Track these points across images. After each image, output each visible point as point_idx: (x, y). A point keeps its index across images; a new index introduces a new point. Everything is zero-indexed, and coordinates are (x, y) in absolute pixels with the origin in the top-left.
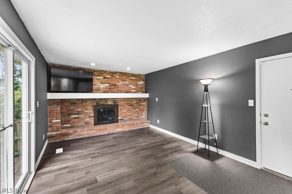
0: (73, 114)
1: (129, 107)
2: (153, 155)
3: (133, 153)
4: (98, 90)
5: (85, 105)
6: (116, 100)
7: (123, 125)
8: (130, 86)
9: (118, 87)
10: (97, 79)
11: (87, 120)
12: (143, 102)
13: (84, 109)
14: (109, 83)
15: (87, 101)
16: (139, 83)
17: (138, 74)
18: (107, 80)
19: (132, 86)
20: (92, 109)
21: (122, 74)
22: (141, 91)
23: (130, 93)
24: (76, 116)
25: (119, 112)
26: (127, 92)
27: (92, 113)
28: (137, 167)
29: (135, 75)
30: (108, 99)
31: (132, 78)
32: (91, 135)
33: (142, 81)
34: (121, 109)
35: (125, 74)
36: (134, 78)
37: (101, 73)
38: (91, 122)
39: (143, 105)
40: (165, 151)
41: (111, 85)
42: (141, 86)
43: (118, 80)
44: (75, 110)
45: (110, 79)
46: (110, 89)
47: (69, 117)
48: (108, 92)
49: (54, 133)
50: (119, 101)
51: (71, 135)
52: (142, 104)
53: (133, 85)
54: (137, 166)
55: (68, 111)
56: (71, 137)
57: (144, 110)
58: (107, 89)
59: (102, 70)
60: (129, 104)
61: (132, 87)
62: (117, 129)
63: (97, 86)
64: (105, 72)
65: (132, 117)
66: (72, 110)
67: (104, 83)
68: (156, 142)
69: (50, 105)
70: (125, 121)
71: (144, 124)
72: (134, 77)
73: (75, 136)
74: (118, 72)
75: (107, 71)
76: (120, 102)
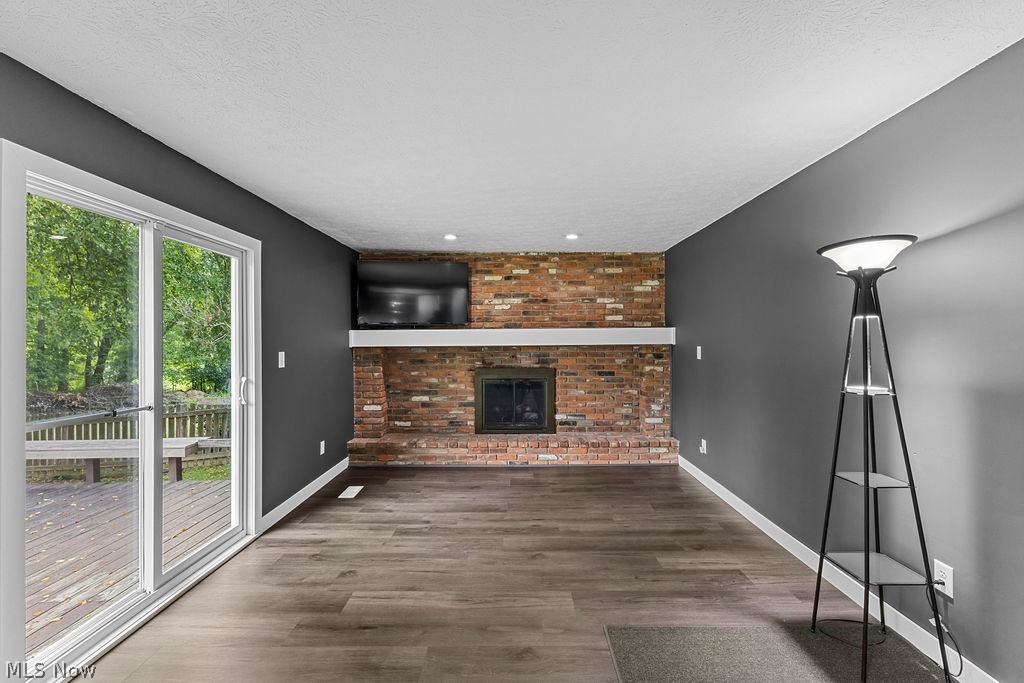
0: (417, 391)
1: (597, 378)
2: (582, 581)
3: (523, 550)
4: (488, 321)
5: (450, 368)
6: (548, 352)
7: (565, 445)
8: (599, 300)
9: (555, 308)
10: (484, 284)
11: (455, 412)
12: (653, 364)
13: (446, 380)
14: (523, 295)
15: (454, 355)
16: (638, 289)
17: (636, 254)
18: (516, 284)
19: (609, 302)
20: (469, 379)
21: (569, 259)
22: (647, 320)
23: (601, 327)
24: (426, 399)
25: (558, 396)
26: (590, 325)
27: (470, 392)
28: (490, 606)
29: (620, 258)
30: (520, 348)
31: (610, 271)
32: (457, 462)
33: (653, 279)
34: (566, 386)
35: (579, 259)
36: (619, 270)
37: (496, 261)
38: (467, 420)
39: (651, 374)
40: (650, 577)
41: (530, 301)
42: (648, 300)
43: (555, 283)
44: (423, 380)
45: (524, 282)
46: (525, 313)
47: (407, 400)
48: (520, 327)
49: (363, 441)
50: (558, 355)
51: (402, 452)
52: (648, 368)
53: (614, 296)
54: (490, 602)
55: (405, 381)
56: (402, 460)
57: (659, 395)
58: (517, 314)
59: (500, 251)
60: (596, 367)
61: (608, 306)
62: (543, 453)
63: (483, 307)
64: (508, 257)
65: (609, 417)
66: (416, 380)
67: (506, 296)
68: (647, 533)
69: (358, 363)
70: (581, 430)
71: (653, 450)
72: (618, 265)
73: (413, 458)
74: (554, 254)
75: (515, 255)
76: (562, 361)
